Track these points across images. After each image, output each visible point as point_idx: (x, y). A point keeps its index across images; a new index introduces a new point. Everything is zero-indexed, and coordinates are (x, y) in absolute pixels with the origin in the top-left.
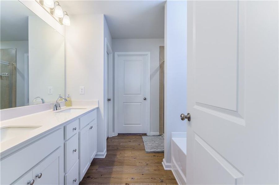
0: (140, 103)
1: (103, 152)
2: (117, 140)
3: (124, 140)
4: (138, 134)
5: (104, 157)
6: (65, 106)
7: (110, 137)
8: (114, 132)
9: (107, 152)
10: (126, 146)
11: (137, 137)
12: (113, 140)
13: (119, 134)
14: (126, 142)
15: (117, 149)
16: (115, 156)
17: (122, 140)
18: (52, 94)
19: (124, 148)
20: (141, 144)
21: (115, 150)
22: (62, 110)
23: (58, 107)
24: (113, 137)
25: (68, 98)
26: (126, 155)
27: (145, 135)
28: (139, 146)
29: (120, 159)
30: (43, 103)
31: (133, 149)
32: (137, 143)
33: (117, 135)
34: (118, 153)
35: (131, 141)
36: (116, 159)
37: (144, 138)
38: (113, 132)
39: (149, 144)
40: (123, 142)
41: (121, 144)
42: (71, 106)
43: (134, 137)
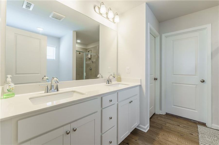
0: (195, 86)
1: (145, 126)
2: (163, 119)
3: (171, 121)
4: (193, 121)
5: (146, 131)
6: (117, 82)
7: (156, 113)
8: (162, 110)
9: (150, 128)
10: (172, 129)
11: (190, 124)
12: (159, 118)
13: (167, 114)
14: (173, 125)
15: (161, 129)
16: (157, 135)
17: (169, 121)
18: (110, 72)
19: (170, 131)
20: (194, 134)
21: (159, 128)
22: (112, 84)
23: (110, 81)
24: (160, 114)
25: (119, 75)
26: (170, 139)
27: (204, 124)
28: (191, 135)
29: (161, 140)
30: (102, 78)
31: (181, 135)
32: (189, 131)
33: (164, 114)
34: (161, 134)
35: (181, 125)
36: (157, 139)
37: (200, 128)
38: (160, 110)
39: (208, 139)
40: (171, 124)
41: (167, 125)
42: (121, 81)
43: (185, 122)
